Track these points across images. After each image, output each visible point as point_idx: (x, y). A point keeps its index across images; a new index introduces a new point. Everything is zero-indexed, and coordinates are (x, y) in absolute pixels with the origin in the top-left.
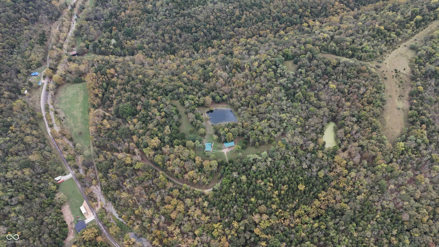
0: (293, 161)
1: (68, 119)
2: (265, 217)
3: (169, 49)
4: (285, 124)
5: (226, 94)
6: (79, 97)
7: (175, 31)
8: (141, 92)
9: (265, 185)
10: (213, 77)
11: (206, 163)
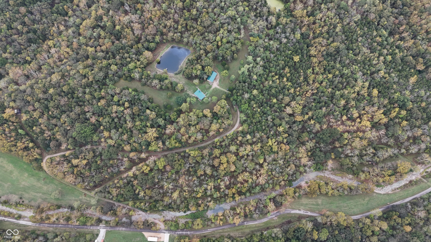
0: (274, 45)
1: (26, 195)
2: (293, 103)
3: (36, 37)
4: (239, 20)
5: (155, 35)
6: (4, 167)
7: (18, 12)
8: (75, 104)
9: (273, 81)
10: (122, 28)
11: (217, 109)
